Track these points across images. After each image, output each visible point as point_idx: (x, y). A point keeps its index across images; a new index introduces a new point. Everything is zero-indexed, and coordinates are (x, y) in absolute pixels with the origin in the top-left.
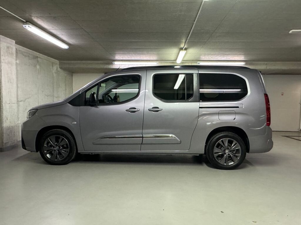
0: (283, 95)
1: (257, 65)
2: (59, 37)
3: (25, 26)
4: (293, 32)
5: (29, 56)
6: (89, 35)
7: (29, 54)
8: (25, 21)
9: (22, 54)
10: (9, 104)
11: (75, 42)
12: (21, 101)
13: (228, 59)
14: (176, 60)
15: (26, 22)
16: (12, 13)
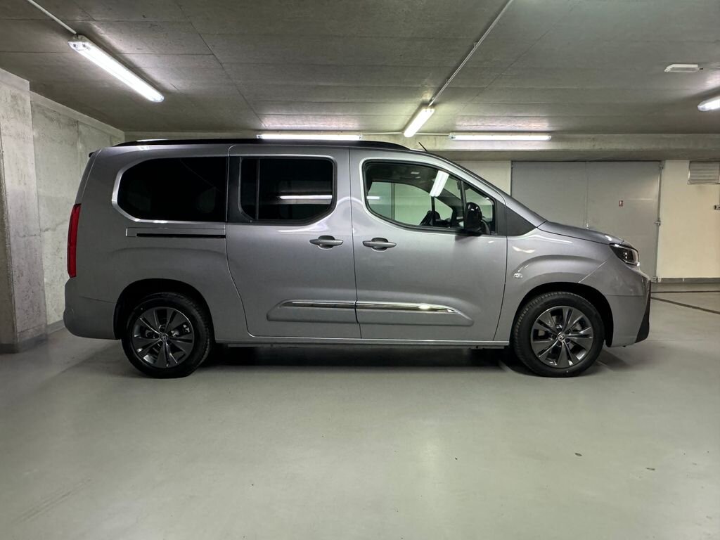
0: (621, 205)
1: (575, 140)
2: (145, 74)
3: (75, 46)
4: (673, 69)
5: (58, 121)
6: (223, 69)
7: (60, 115)
8: (75, 33)
9: (44, 113)
10: (25, 236)
11: (180, 85)
12: (47, 230)
13: (518, 129)
14: (403, 130)
15: (78, 34)
16: (47, 12)
